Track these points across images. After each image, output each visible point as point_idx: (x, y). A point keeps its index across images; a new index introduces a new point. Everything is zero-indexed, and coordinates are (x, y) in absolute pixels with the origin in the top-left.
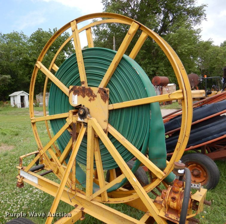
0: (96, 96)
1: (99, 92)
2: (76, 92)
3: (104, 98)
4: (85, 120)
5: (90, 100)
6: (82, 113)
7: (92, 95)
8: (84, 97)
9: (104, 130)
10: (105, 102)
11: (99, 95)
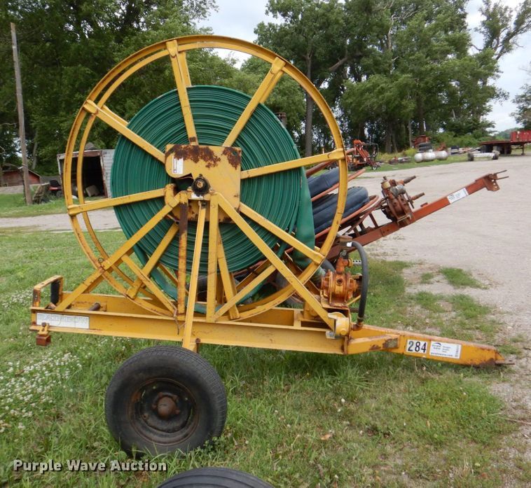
0: (219, 160)
1: (224, 153)
2: (180, 154)
3: (234, 162)
4: (207, 197)
5: (208, 166)
6: (202, 185)
7: (211, 158)
8: (196, 161)
9: (235, 208)
10: (236, 167)
11: (224, 159)
